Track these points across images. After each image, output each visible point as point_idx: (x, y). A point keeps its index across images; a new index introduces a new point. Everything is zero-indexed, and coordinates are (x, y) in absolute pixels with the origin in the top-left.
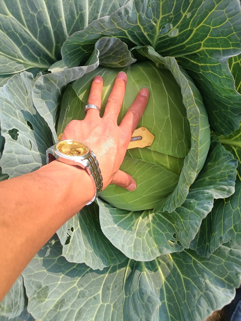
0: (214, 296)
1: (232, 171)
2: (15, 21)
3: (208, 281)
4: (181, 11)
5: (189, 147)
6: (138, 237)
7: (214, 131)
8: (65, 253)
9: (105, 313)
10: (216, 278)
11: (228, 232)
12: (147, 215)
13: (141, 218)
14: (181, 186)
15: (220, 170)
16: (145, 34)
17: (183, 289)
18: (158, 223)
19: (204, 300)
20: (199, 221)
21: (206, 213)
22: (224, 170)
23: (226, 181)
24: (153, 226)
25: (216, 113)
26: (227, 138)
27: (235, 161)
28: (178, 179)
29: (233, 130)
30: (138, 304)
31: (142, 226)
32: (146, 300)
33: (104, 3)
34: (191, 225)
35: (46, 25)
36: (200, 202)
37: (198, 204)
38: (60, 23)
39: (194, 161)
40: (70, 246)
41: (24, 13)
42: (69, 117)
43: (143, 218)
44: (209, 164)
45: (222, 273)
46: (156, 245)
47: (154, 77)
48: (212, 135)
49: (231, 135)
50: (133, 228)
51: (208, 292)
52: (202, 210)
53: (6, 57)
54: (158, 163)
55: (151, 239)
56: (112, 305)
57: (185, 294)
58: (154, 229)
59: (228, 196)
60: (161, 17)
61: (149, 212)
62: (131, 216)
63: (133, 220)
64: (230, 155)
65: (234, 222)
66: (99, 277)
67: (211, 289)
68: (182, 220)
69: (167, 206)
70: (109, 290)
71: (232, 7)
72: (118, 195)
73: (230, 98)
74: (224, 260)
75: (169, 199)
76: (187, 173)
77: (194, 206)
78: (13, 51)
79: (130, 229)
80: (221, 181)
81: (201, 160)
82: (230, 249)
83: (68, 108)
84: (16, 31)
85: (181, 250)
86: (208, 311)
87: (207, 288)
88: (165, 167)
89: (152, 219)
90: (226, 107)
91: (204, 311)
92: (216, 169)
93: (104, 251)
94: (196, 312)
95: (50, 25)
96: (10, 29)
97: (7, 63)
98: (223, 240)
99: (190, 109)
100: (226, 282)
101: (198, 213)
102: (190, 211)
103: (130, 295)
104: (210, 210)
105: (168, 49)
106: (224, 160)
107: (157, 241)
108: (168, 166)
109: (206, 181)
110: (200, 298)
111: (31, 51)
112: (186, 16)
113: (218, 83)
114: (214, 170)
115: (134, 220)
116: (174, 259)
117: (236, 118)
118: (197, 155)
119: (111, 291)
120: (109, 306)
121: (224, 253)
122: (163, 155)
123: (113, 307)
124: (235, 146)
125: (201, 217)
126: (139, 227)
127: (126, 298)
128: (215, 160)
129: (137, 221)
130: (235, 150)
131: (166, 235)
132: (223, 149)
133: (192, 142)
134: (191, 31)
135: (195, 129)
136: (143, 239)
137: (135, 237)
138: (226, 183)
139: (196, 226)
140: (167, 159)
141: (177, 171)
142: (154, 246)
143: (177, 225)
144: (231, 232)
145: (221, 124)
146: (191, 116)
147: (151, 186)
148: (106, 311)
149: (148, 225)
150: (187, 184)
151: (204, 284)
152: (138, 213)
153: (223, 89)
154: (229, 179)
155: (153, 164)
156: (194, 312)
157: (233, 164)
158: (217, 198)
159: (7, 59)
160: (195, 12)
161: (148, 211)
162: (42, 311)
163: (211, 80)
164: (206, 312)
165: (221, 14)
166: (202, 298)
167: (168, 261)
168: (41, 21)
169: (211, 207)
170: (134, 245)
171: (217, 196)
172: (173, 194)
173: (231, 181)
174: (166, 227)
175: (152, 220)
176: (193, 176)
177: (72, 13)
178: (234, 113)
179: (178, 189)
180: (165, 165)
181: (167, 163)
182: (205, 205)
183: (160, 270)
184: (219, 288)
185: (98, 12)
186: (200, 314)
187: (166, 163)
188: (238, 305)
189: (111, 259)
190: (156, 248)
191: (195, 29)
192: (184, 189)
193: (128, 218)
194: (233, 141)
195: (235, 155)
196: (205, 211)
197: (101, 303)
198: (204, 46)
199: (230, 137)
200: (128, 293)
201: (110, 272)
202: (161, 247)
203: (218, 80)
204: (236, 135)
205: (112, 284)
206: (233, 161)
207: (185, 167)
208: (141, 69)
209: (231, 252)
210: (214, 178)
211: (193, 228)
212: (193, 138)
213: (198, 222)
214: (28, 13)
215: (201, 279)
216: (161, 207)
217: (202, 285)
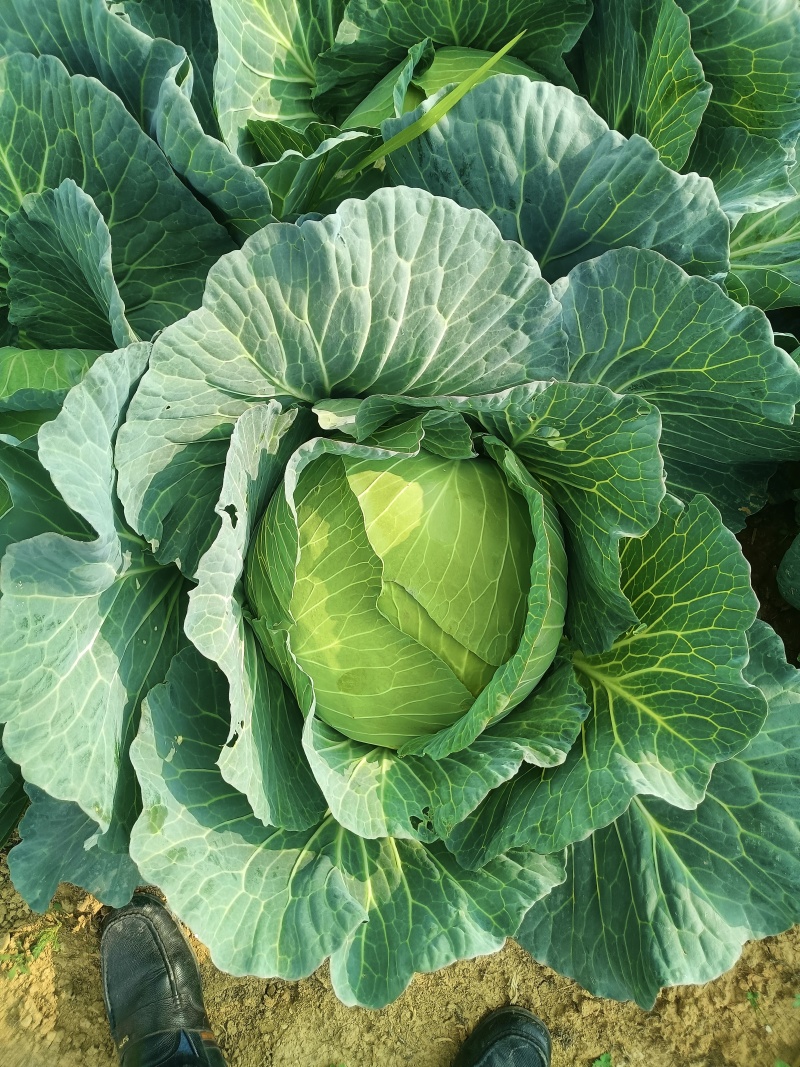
0: (466, 937)
1: (573, 725)
2: (309, 332)
3: (463, 913)
4: (580, 424)
5: (513, 650)
6: (353, 791)
7: (570, 638)
8: (223, 762)
9: (249, 911)
10: (478, 912)
11: (528, 831)
12: (379, 759)
13: (364, 759)
14: (476, 715)
15: (555, 715)
16: (510, 424)
17: (407, 922)
18: (398, 778)
19: (446, 940)
20: (485, 790)
21: (502, 780)
22: (560, 717)
23: (557, 738)
24: (386, 782)
25: (582, 606)
26: (588, 661)
27: (586, 708)
28: (470, 704)
29: (601, 649)
30: (323, 911)
31: (365, 775)
32: (340, 908)
33: (462, 358)
34: (467, 794)
35: (353, 353)
36: (497, 759)
37: (492, 763)
38: (378, 360)
39: (514, 678)
40: (234, 752)
41: (329, 327)
42: (312, 507)
43: (369, 761)
44: (538, 697)
45: (493, 907)
46: (384, 817)
47: (496, 500)
48: (563, 644)
49: (597, 658)
50: (346, 772)
51: (458, 929)
52: (495, 773)
53: (260, 369)
54: (445, 660)
55: (379, 804)
56: (263, 903)
57: (408, 930)
58: (388, 789)
59: (549, 766)
60: (546, 416)
61: (385, 755)
62: (345, 750)
63: (347, 758)
64: (580, 694)
65: (545, 815)
66: (245, 845)
67: (466, 926)
68: (450, 784)
69: (434, 747)
70: (262, 876)
71: (650, 466)
72: (341, 693)
73: (611, 594)
74: (504, 885)
75: (439, 736)
76: (494, 695)
77: (484, 764)
78: (277, 367)
79: (341, 771)
80: (547, 736)
81: (526, 682)
82: (521, 868)
83: (317, 490)
84: (301, 344)
85: (429, 839)
86: (448, 958)
87: (458, 922)
88: (456, 672)
89: (389, 769)
90: (601, 605)
91: (439, 957)
92: (547, 710)
93: (275, 794)
94: (425, 955)
95: (359, 355)
96: (293, 337)
97: (254, 379)
98: (515, 840)
99: (538, 588)
100: (495, 923)
101: (487, 776)
102: (472, 772)
103: (303, 895)
104: (511, 777)
105: (539, 459)
106: (567, 701)
107: (388, 810)
108: (462, 671)
109: (521, 729)
110: (439, 936)
111: (303, 373)
112: (584, 433)
113: (597, 562)
114: (542, 711)
115: (350, 760)
116: (404, 867)
117: (610, 631)
118: (522, 669)
119: (264, 879)
120: (255, 903)
121: (510, 872)
122: (461, 647)
123: (265, 907)
124: (598, 683)
125: (489, 785)
126: (358, 774)
127: (293, 901)
128: (552, 694)
129: (356, 763)
130: (595, 689)
131: (409, 805)
132: (572, 678)
133: (522, 645)
134: (586, 457)
135: (534, 625)
136: (362, 798)
137: (348, 788)
138: (555, 742)
139: (474, 799)
140: (465, 658)
141: (474, 689)
142: (379, 816)
143: (438, 791)
144: (534, 830)
145: (584, 630)
146: (535, 600)
147: (415, 699)
148: (250, 907)
149: (379, 778)
150: (487, 714)
151: (454, 915)
152: (362, 748)
153: (603, 576)
154: (563, 738)
155: (435, 657)
156: (420, 957)
157: (579, 713)
158: (528, 761)
159: (259, 374)
160: (601, 437)
161: (382, 750)
162: (144, 849)
163: (591, 551)
164: (443, 958)
165: (634, 466)
166: (443, 936)
167: (392, 867)
168: (349, 346)
169: (513, 771)
170: (344, 800)
171: (530, 758)
172: (453, 728)
173: (564, 742)
174: (414, 791)
175: (387, 772)
176: (502, 703)
177: (405, 352)
178: (612, 620)
179: (467, 719)
180: (456, 667)
181: (463, 665)
182: (505, 766)
183: (369, 882)
184: (479, 928)
185: (446, 366)
186: (431, 960)
187: (460, 664)
188: (489, 1054)
189: (283, 816)
190: (382, 822)
191: (592, 459)
192: (480, 720)
193: (339, 750)
194: (597, 670)
195: (590, 699)
196: (500, 777)
197: (243, 890)
198: (598, 489)
199: (595, 662)
200: (300, 892)
201: (267, 847)
202: (393, 823)
203: (599, 558)
204: (605, 661)
205: (268, 868)
206: (582, 707)
207: (494, 684)
208: (478, 473)
209: (521, 874)
210: (538, 727)
211: (469, 800)
212: (525, 638)
213: (480, 792)
214: (337, 328)
215: (449, 907)
216: (418, 746)
217: (451, 916)
